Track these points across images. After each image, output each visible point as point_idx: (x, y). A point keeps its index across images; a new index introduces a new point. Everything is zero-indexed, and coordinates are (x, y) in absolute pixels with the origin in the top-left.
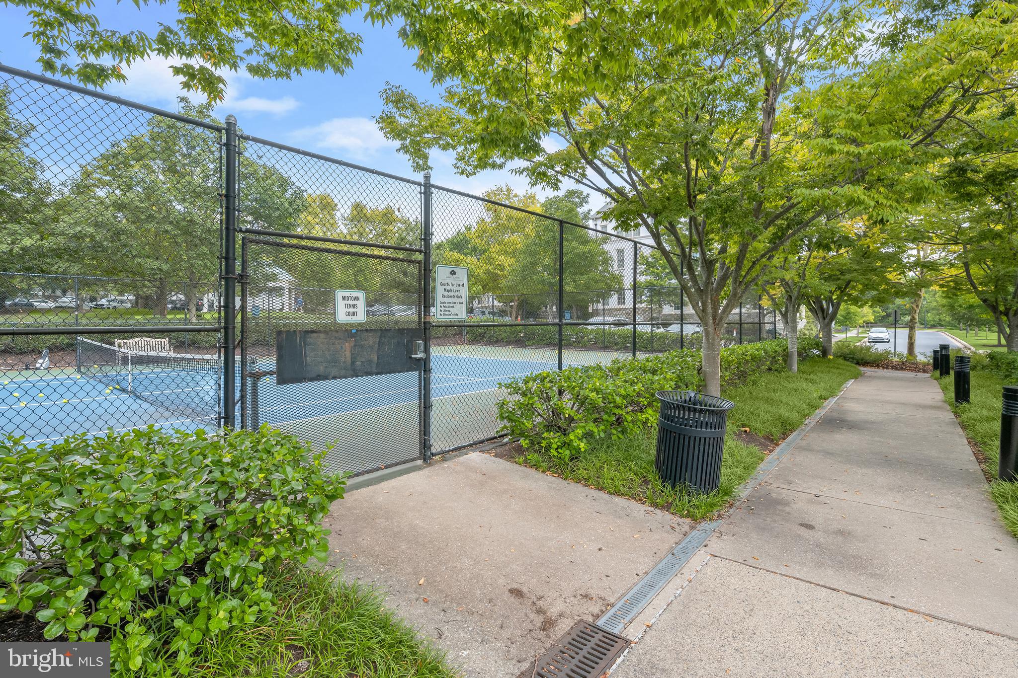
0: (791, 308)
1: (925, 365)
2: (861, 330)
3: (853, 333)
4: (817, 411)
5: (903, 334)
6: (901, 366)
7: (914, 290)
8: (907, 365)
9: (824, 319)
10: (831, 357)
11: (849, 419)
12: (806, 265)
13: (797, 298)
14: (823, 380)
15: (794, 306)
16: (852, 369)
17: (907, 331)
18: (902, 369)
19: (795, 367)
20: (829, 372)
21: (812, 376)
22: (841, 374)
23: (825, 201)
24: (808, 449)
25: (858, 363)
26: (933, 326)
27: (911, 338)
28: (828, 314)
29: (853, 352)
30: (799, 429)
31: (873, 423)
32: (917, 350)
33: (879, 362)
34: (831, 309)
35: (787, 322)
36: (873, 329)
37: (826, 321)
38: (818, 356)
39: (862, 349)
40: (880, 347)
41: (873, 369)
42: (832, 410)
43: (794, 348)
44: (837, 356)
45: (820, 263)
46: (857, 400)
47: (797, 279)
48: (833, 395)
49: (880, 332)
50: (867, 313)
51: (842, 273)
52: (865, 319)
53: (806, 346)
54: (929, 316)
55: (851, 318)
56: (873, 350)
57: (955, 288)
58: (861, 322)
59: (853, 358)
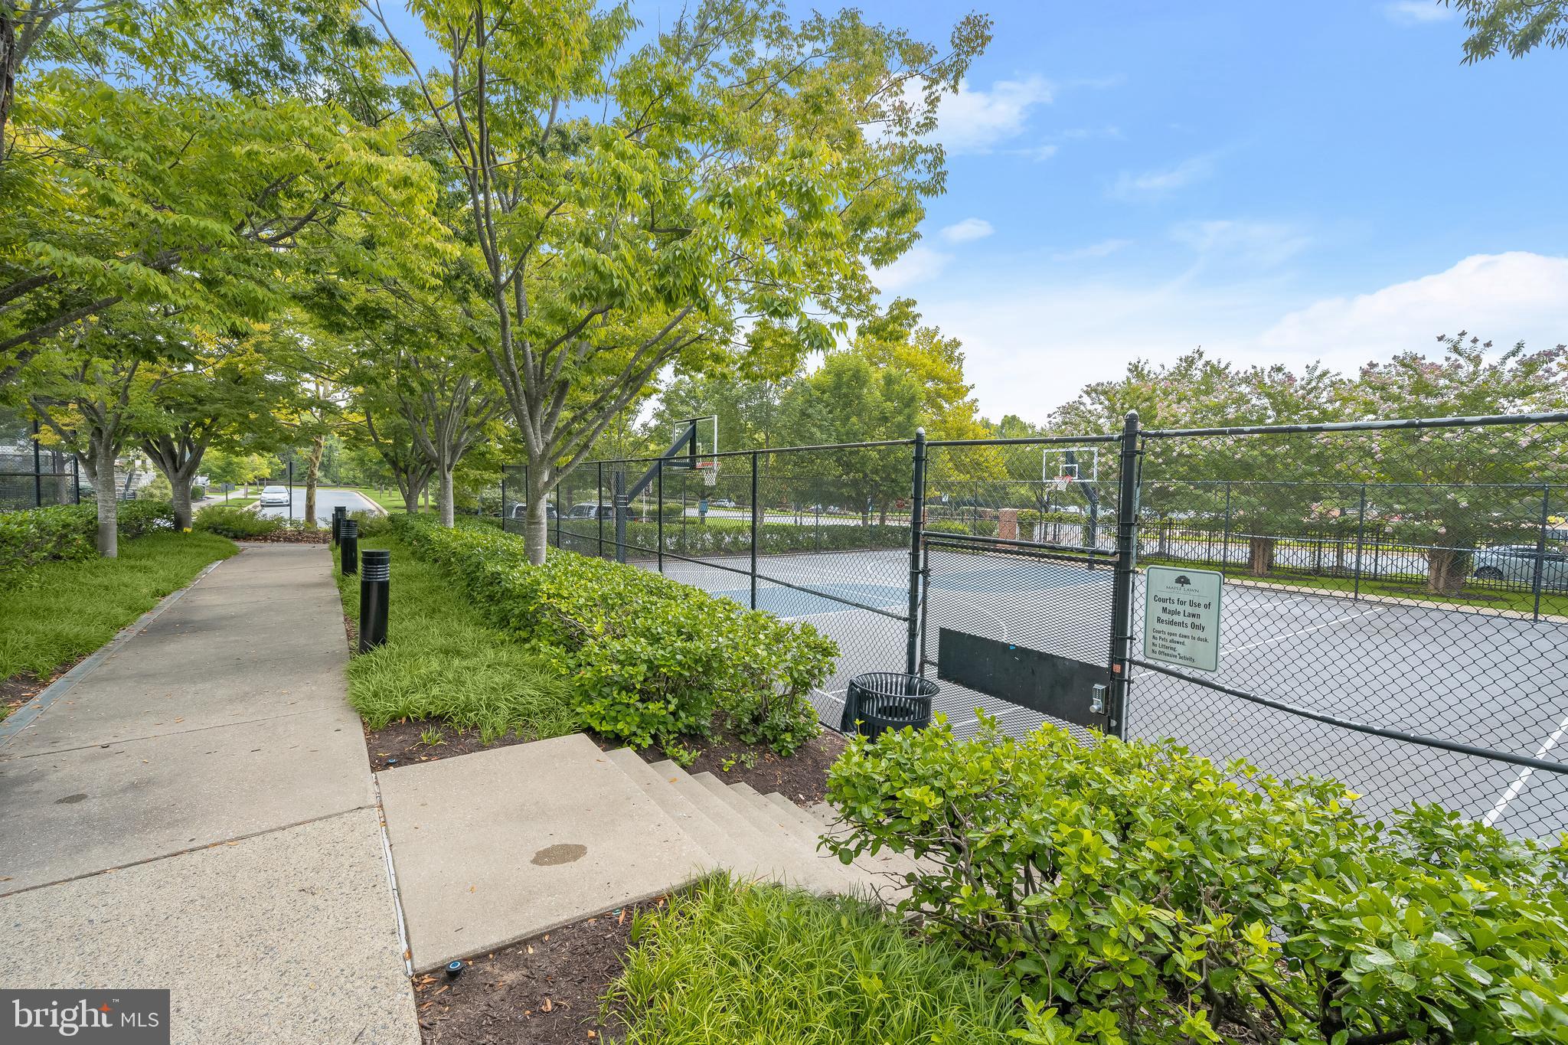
0: (101, 450)
1: (326, 532)
2: (251, 489)
3: (238, 494)
4: (143, 616)
5: (300, 494)
6: (297, 537)
7: (310, 435)
8: (304, 534)
9: (176, 470)
10: (189, 530)
11: (196, 618)
12: (129, 380)
13: (115, 433)
14: (164, 565)
15: (107, 447)
16: (222, 546)
17: (304, 490)
18: (297, 541)
19: (113, 549)
20: (180, 552)
21: (144, 562)
22: (200, 554)
23: (95, 277)
24: (112, 678)
25: (236, 538)
26: (347, 485)
27: (310, 499)
28: (182, 463)
29: (227, 521)
30: (101, 649)
31: (232, 617)
32: (317, 515)
33: (268, 533)
34: (188, 455)
35: (95, 474)
36: (268, 488)
37: (180, 474)
38: (168, 529)
39: (241, 516)
40: (270, 512)
41: (258, 544)
42: (171, 611)
43: (109, 517)
44: (200, 527)
45: (158, 382)
46: (219, 590)
47: (111, 402)
48: (178, 585)
49: (277, 492)
50: (260, 463)
51: (200, 401)
52: (256, 473)
53: (140, 515)
54: (342, 472)
55: (233, 471)
56: (260, 517)
57: (356, 438)
58: (250, 477)
59: (228, 530)
